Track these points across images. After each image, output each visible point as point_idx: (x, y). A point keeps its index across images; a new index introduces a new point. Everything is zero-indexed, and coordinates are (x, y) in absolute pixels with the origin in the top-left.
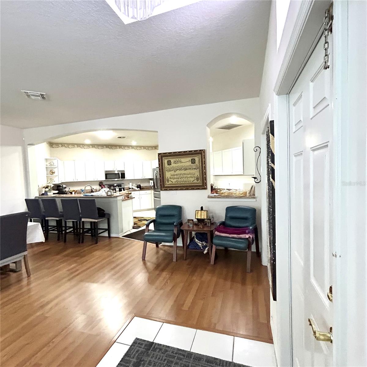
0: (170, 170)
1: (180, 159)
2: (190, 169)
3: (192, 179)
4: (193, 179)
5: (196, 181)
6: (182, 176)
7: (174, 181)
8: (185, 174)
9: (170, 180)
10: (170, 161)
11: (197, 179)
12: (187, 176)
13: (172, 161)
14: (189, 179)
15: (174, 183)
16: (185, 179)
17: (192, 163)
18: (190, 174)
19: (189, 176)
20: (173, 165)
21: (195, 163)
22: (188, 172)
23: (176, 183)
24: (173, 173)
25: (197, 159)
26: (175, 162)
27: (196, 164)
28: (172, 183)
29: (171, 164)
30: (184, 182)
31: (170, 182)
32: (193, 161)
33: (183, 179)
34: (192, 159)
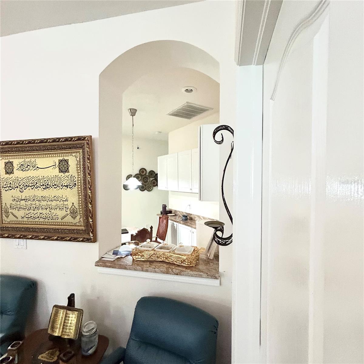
0: (11, 188)
1: (33, 160)
2: (55, 186)
3: (60, 213)
4: (64, 213)
5: (69, 219)
6: (37, 203)
7: (20, 214)
8: (43, 198)
9: (10, 211)
10: (11, 163)
11: (73, 213)
12: (49, 203)
13: (17, 162)
14: (53, 211)
15: (20, 219)
16: (44, 211)
17: (61, 171)
18: (56, 199)
19: (54, 203)
20: (18, 174)
21: (67, 171)
22: (51, 193)
23: (25, 219)
24: (16, 193)
25: (73, 160)
26: (22, 167)
27: (70, 173)
28: (15, 219)
29: (12, 172)
30: (42, 220)
31: (11, 218)
32: (64, 167)
33: (40, 211)
34: (60, 161)
